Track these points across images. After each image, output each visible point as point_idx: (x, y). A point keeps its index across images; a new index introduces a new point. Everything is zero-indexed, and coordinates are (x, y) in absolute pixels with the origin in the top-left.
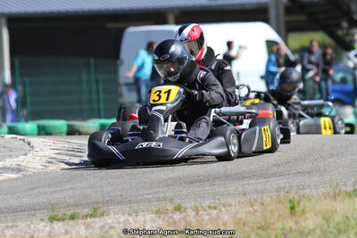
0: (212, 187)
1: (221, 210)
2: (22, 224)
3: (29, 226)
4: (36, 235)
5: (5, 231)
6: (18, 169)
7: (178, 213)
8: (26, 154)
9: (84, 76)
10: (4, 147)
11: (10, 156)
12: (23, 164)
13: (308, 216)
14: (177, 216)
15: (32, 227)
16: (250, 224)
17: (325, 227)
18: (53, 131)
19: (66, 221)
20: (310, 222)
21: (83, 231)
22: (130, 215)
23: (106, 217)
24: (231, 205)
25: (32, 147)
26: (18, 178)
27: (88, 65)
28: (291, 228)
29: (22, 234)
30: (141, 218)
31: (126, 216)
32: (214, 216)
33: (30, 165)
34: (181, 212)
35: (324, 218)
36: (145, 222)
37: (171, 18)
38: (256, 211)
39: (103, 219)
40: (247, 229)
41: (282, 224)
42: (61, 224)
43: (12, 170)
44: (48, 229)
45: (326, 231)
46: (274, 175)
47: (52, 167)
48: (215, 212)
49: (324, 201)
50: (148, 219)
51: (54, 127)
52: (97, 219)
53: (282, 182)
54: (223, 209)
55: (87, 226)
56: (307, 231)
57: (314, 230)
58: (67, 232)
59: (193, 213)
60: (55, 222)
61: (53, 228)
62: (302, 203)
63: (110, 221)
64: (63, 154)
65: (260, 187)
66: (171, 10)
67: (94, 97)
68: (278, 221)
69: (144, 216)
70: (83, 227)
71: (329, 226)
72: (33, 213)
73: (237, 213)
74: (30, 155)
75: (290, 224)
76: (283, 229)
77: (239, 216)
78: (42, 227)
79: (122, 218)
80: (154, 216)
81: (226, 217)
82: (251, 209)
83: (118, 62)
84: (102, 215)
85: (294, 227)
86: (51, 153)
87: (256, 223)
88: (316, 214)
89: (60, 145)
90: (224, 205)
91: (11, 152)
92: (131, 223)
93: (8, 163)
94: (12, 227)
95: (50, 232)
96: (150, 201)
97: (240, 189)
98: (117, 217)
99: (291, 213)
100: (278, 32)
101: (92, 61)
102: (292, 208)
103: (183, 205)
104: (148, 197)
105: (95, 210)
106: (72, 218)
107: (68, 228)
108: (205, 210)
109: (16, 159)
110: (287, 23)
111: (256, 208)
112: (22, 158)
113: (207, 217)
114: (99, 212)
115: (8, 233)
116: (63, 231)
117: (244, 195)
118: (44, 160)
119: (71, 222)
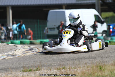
0: (75, 62)
1: (77, 69)
2: (14, 73)
3: (16, 73)
4: (18, 76)
5: (8, 75)
6: (13, 55)
7: (64, 70)
8: (16, 50)
9: (36, 26)
10: (9, 48)
11: (11, 51)
12: (15, 54)
13: (105, 71)
14: (63, 71)
15: (17, 73)
16: (87, 74)
17: (111, 75)
18: (25, 43)
19: (28, 72)
20: (106, 73)
21: (33, 75)
22: (48, 70)
23: (40, 71)
24: (81, 67)
25: (18, 48)
26: (13, 58)
27: (37, 22)
28: (100, 75)
29: (14, 76)
30: (52, 71)
31: (47, 70)
32: (75, 71)
33: (17, 54)
34: (65, 69)
35: (110, 72)
36: (53, 72)
37: (64, 7)
38: (89, 69)
39: (39, 71)
40: (85, 75)
41: (97, 74)
42: (26, 73)
43: (11, 55)
44: (22, 74)
45: (111, 76)
46: (95, 58)
47: (24, 55)
48: (76, 69)
49: (111, 66)
50: (54, 71)
51: (26, 42)
52: (38, 71)
53: (98, 60)
54: (78, 69)
55: (35, 74)
56: (105, 76)
57: (107, 76)
58: (28, 75)
59: (69, 70)
60: (24, 72)
61: (23, 74)
62: (104, 67)
63: (42, 72)
64: (28, 50)
65: (90, 62)
66: (64, 4)
67: (39, 32)
68: (96, 73)
69: (53, 70)
70: (33, 74)
71: (112, 74)
72: (17, 69)
73: (82, 70)
74: (17, 51)
75: (100, 73)
76: (97, 75)
77: (83, 71)
78: (20, 74)
79: (46, 71)
80: (56, 70)
81: (79, 71)
82: (87, 69)
83: (47, 21)
84: (39, 70)
85: (101, 75)
86: (24, 50)
87: (88, 73)
88: (108, 71)
89: (27, 48)
90: (79, 67)
91: (11, 50)
92: (48, 73)
93: (10, 53)
94: (10, 74)
95: (22, 75)
96: (55, 66)
97: (84, 62)
98: (44, 71)
99: (100, 70)
100: (98, 12)
101: (38, 21)
102: (100, 68)
103: (66, 67)
104: (54, 64)
105: (37, 68)
106: (30, 71)
107: (28, 74)
108: (72, 69)
109: (12, 52)
110: (101, 9)
111: (89, 68)
112: (14, 51)
113: (73, 71)
114: (38, 69)
115: (9, 75)
116: (26, 75)
117: (86, 64)
118: (22, 52)
119: (29, 72)
